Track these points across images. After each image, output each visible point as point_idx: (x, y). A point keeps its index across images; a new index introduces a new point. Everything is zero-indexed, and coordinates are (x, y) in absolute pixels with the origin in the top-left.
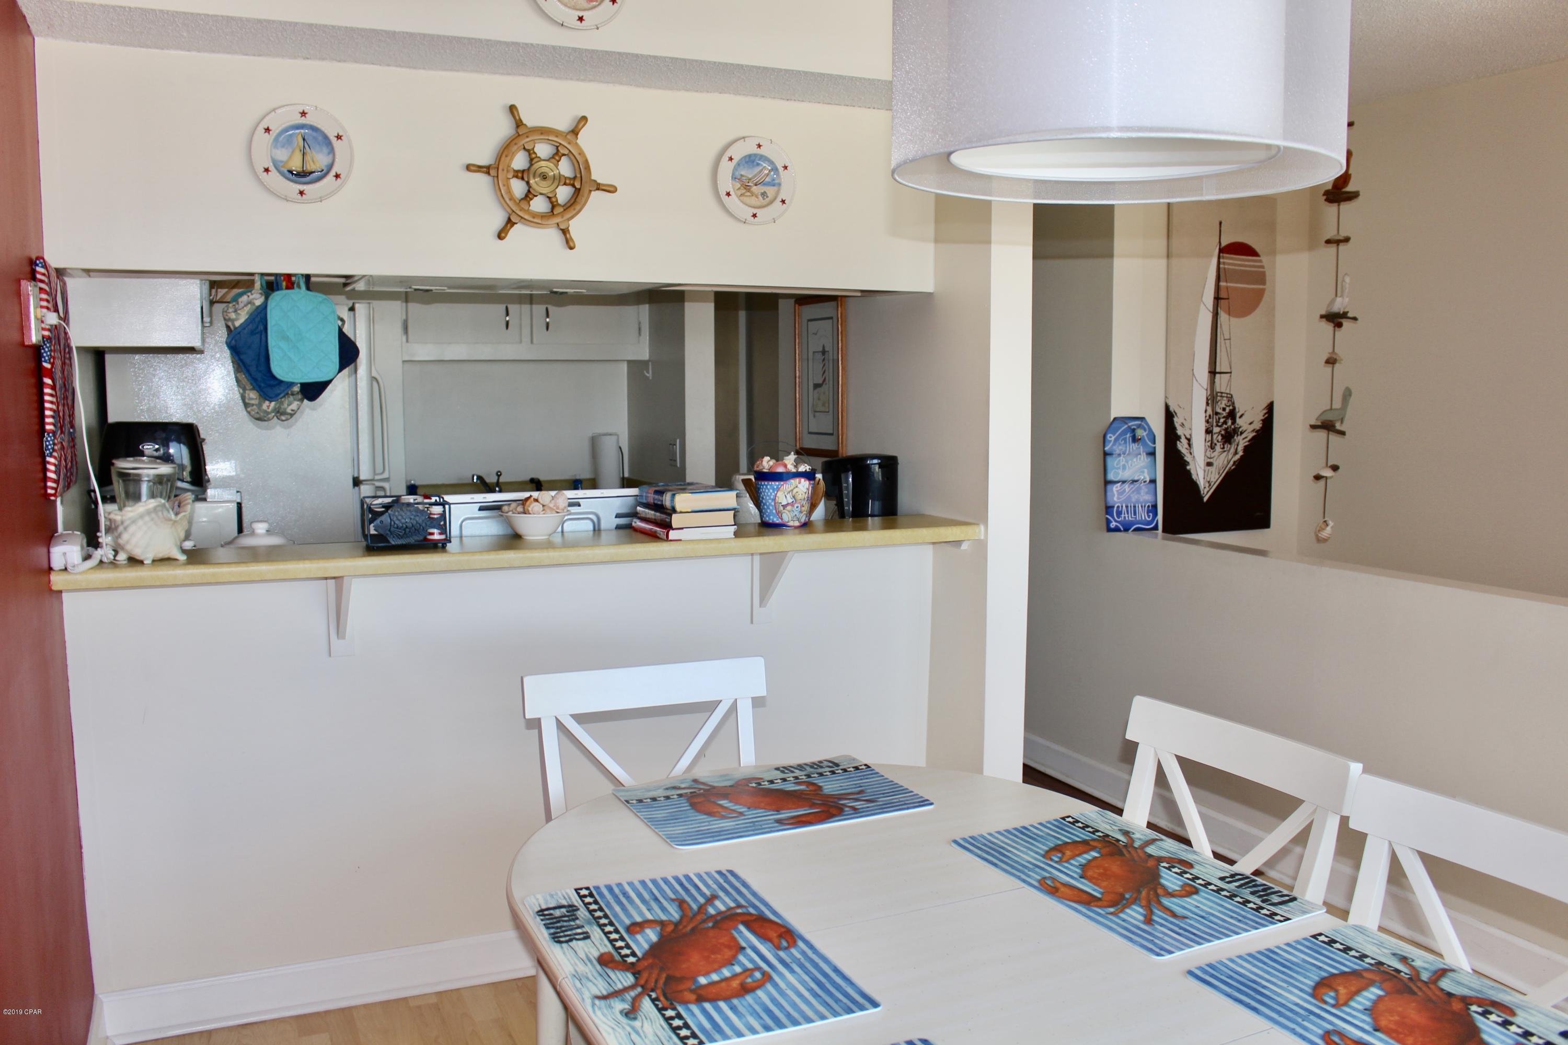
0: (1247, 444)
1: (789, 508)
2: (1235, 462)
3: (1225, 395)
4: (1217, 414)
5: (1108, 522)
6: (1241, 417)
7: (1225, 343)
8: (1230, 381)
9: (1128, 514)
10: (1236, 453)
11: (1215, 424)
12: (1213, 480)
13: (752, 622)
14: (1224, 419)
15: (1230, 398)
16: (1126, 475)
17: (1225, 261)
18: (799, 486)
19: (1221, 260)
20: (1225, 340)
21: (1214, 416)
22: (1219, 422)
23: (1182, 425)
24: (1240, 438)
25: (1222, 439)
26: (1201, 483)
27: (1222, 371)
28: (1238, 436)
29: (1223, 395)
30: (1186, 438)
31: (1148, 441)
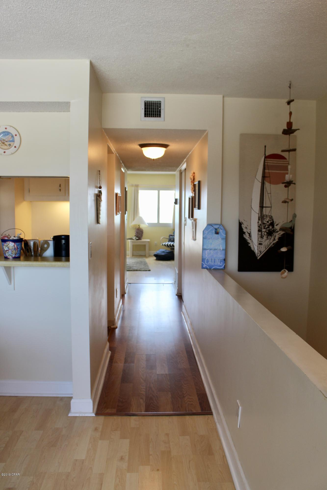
0: (280, 236)
1: (7, 252)
2: (273, 244)
3: (268, 216)
4: (264, 224)
5: (202, 265)
6: (277, 225)
7: (268, 195)
8: (271, 210)
9: (211, 262)
10: (274, 240)
11: (263, 228)
12: (262, 250)
13: (14, 290)
14: (268, 226)
15: (271, 217)
16: (212, 247)
17: (268, 161)
18: (9, 244)
19: (266, 161)
20: (268, 194)
21: (263, 225)
22: (265, 227)
23: (246, 228)
24: (277, 234)
25: (267, 234)
26: (256, 251)
27: (267, 206)
28: (275, 233)
29: (267, 216)
30: (248, 233)
31: (222, 234)
